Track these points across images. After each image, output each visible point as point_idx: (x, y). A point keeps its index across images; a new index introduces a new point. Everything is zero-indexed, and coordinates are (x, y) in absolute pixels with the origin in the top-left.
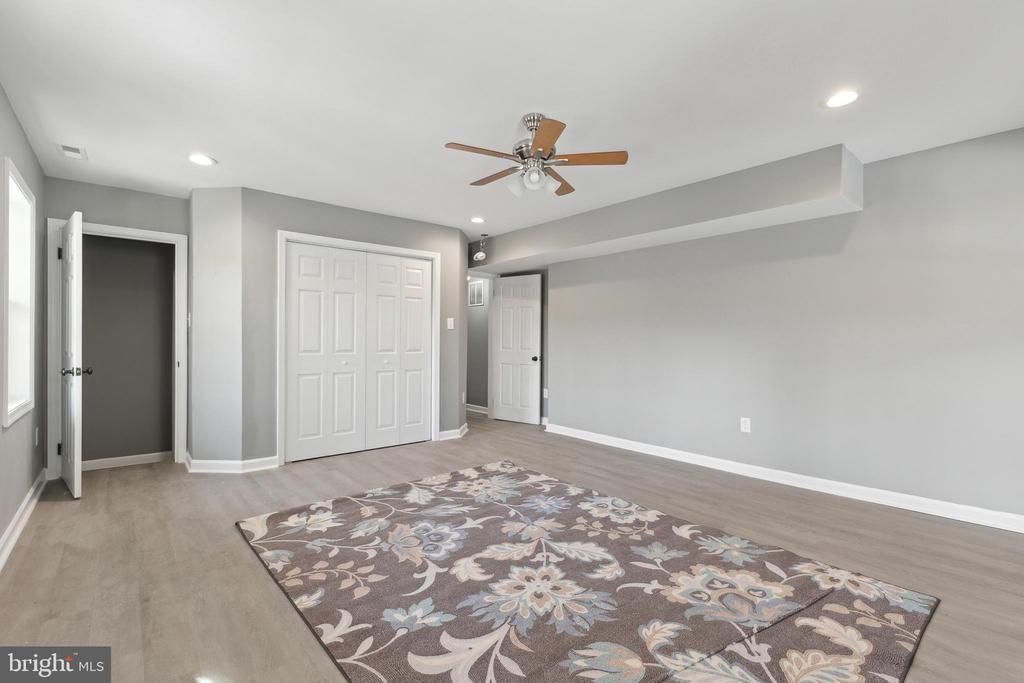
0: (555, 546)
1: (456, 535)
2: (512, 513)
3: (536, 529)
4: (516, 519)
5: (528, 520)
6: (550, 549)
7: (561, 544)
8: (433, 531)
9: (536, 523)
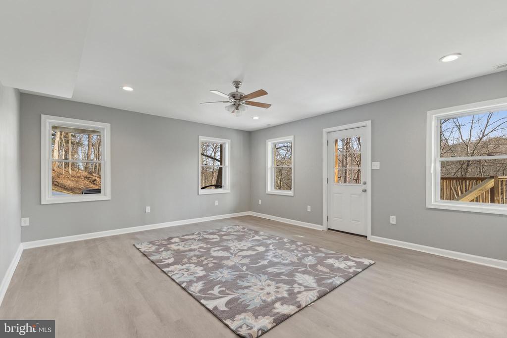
0: (230, 255)
1: (269, 257)
2: (245, 268)
3: (234, 261)
4: (243, 265)
5: (237, 265)
6: (232, 254)
7: (227, 255)
8: (280, 259)
9: (234, 263)
